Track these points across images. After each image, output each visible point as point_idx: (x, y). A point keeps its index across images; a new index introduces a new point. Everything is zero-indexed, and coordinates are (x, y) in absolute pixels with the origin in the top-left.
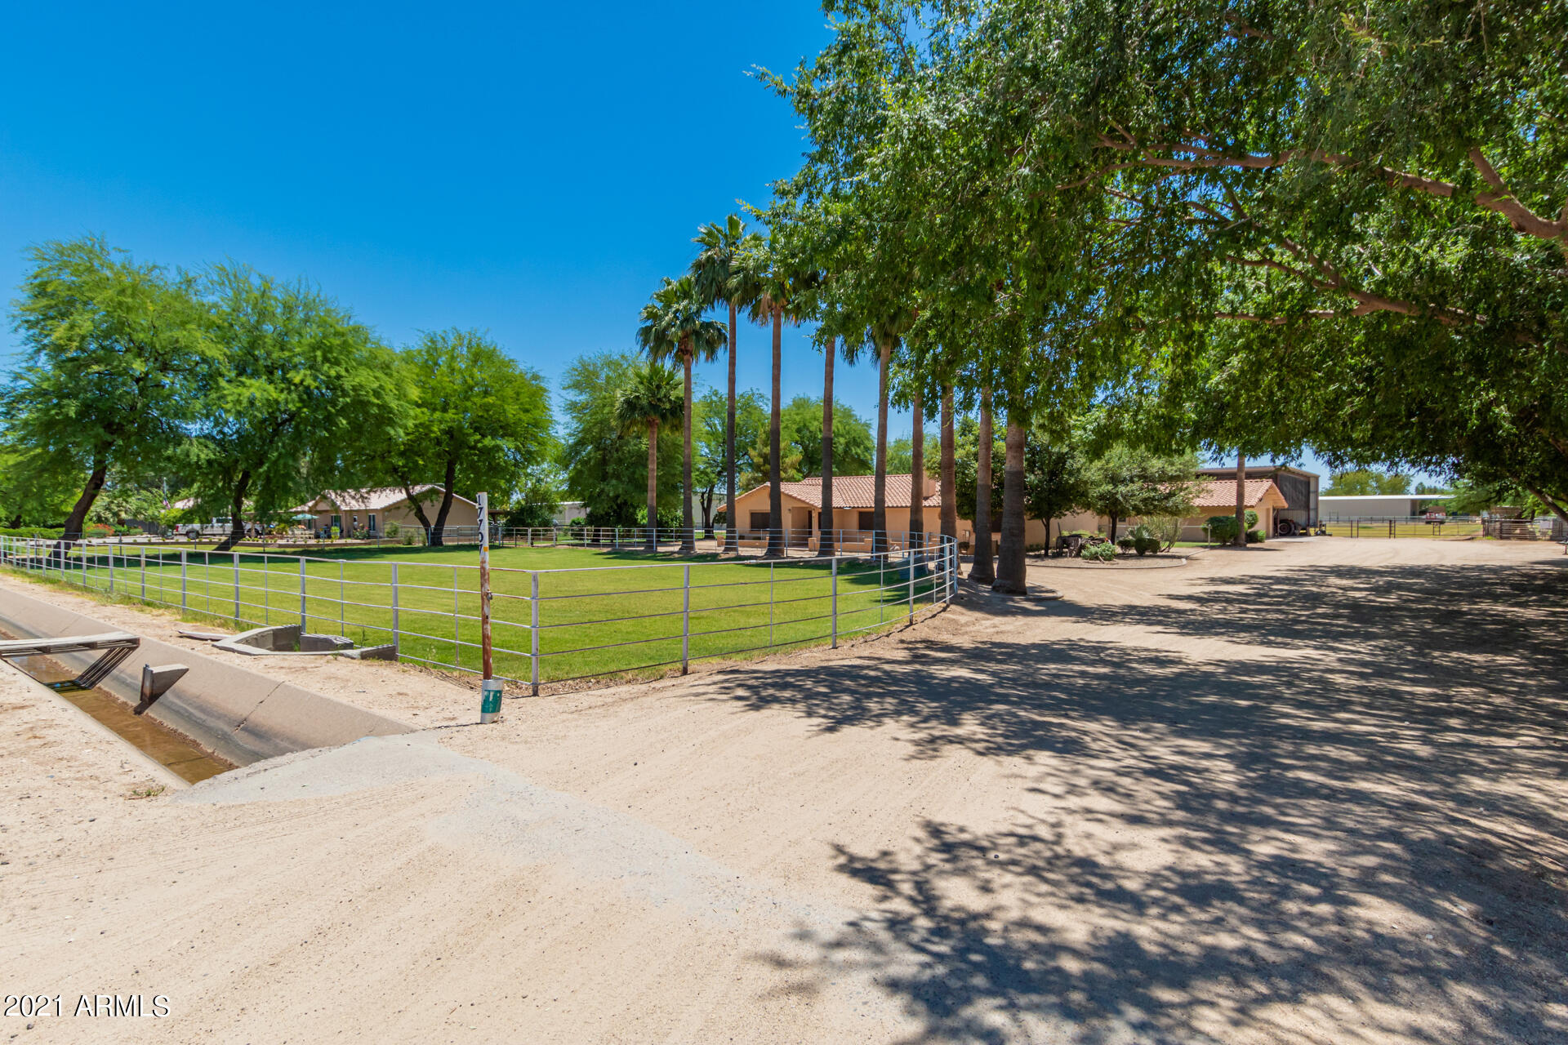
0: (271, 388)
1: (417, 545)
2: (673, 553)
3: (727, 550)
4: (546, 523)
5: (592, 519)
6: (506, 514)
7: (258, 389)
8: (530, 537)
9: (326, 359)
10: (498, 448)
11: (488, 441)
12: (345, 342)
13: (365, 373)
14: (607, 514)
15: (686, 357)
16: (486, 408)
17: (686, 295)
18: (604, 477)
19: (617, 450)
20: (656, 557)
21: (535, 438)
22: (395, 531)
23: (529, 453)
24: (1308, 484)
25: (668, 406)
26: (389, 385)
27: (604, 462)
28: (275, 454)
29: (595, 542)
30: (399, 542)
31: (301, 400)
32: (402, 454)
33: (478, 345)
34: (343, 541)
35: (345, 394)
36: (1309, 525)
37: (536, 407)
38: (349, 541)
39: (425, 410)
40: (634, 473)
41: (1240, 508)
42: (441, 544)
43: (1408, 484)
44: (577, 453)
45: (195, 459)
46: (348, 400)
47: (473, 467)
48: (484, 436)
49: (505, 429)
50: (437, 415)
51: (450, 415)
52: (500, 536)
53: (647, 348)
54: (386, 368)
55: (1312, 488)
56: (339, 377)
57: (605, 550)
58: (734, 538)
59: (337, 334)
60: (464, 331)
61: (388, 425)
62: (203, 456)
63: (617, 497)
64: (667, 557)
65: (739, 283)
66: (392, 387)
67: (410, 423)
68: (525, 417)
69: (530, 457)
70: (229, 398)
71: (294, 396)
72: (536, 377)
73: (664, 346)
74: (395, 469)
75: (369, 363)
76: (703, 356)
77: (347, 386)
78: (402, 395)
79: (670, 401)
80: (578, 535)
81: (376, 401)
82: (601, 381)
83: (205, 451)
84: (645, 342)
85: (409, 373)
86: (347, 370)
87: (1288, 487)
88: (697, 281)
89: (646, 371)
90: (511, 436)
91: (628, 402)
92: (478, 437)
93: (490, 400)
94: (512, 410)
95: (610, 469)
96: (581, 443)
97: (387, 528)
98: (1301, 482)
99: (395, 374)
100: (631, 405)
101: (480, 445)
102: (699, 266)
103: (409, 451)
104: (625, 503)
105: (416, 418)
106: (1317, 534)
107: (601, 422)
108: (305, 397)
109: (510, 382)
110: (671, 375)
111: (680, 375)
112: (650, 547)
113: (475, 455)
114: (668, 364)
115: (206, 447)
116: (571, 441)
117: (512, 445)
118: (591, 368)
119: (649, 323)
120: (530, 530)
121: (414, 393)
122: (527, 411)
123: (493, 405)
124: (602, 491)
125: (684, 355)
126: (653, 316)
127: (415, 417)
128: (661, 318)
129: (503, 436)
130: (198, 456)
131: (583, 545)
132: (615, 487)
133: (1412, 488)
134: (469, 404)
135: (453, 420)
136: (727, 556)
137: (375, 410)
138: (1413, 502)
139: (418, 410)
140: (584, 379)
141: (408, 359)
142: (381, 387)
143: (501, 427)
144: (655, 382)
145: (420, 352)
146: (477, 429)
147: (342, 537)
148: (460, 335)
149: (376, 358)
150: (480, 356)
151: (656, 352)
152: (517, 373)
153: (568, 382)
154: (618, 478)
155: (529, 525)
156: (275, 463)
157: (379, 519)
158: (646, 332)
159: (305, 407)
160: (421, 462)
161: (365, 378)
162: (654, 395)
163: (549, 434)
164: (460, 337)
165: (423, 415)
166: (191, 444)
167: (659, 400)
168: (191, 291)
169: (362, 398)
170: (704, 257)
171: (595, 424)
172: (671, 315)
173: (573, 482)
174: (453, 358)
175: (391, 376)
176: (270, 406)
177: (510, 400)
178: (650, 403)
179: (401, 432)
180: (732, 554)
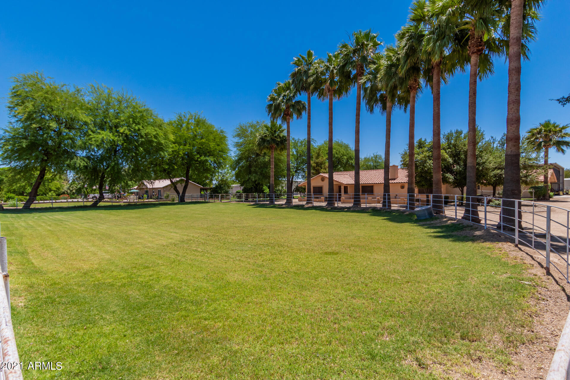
0: (111, 135)
1: (175, 202)
2: (282, 205)
3: (307, 203)
4: (227, 192)
5: (245, 191)
6: (211, 189)
7: (106, 135)
8: (220, 198)
9: (134, 122)
10: (207, 161)
11: (203, 158)
12: (143, 115)
13: (150, 128)
14: (252, 188)
15: (287, 117)
16: (202, 144)
17: (288, 88)
18: (250, 173)
19: (255, 162)
20: (275, 207)
21: (221, 156)
22: (168, 196)
23: (220, 163)
24: (559, 172)
25: (279, 140)
26: (161, 134)
27: (250, 166)
28: (113, 163)
29: (246, 200)
30: (169, 201)
31: (124, 140)
32: (168, 164)
33: (198, 118)
34: (147, 200)
35: (142, 137)
36: (559, 190)
37: (222, 143)
38: (150, 200)
39: (177, 145)
40: (262, 171)
41: (546, 183)
42: (184, 201)
44: (239, 163)
45: (78, 165)
46: (143, 140)
47: (196, 169)
48: (201, 156)
49: (210, 153)
50: (181, 147)
51: (187, 147)
52: (208, 198)
53: (271, 113)
54: (160, 126)
55: (561, 174)
56: (139, 130)
57: (252, 203)
58: (310, 198)
59: (139, 112)
60: (193, 113)
61: (160, 151)
62: (82, 164)
63: (256, 181)
64: (280, 207)
65: (314, 80)
66: (162, 134)
67: (170, 150)
68: (217, 148)
69: (220, 165)
70: (93, 139)
71: (121, 138)
72: (222, 132)
73: (278, 112)
74: (165, 170)
75: (153, 125)
76: (295, 116)
77: (143, 134)
78: (166, 138)
79: (280, 137)
80: (240, 197)
81: (155, 140)
82: (248, 133)
83: (83, 162)
84: (270, 111)
85: (169, 129)
86: (143, 127)
88: (293, 82)
89: (269, 125)
90: (212, 156)
91: (262, 138)
92: (198, 156)
93: (204, 140)
94: (212, 145)
95: (253, 169)
96: (240, 159)
97: (165, 195)
99: (164, 129)
100: (263, 140)
101: (199, 159)
102: (294, 75)
103: (171, 162)
104: (259, 183)
105: (173, 147)
107: (249, 150)
108: (125, 138)
109: (211, 133)
110: (280, 127)
111: (285, 127)
112: (272, 202)
113: (197, 163)
114: (279, 122)
115: (84, 160)
116: (236, 158)
117: (212, 160)
118: (244, 128)
119: (271, 103)
120: (220, 195)
121: (172, 137)
122: (218, 145)
123: (205, 143)
124: (249, 178)
125: (287, 116)
126: (273, 99)
127: (171, 148)
128: (277, 100)
129: (209, 156)
130: (80, 164)
131: (242, 201)
132: (255, 177)
134: (195, 142)
135: (188, 149)
136: (308, 206)
137: (155, 144)
139: (174, 145)
140: (242, 133)
141: (170, 124)
142: (157, 134)
143: (208, 152)
144: (273, 129)
145: (175, 122)
146: (198, 153)
147: (147, 199)
148: (191, 115)
149: (156, 122)
150: (199, 123)
151: (274, 117)
152: (215, 129)
153: (235, 134)
154: (256, 173)
155: (219, 193)
156: (113, 167)
157: (162, 191)
158: (270, 106)
159: (125, 143)
160: (176, 167)
161: (150, 130)
162: (273, 135)
163: (227, 155)
164: (192, 116)
165: (176, 147)
166: (77, 159)
167: (276, 137)
168: (79, 95)
169: (149, 139)
170: (297, 70)
171: (246, 151)
172: (281, 98)
173: (237, 176)
174: (188, 123)
175: (162, 130)
176: (111, 143)
177: (212, 141)
178: (272, 138)
179: (166, 154)
180: (310, 205)
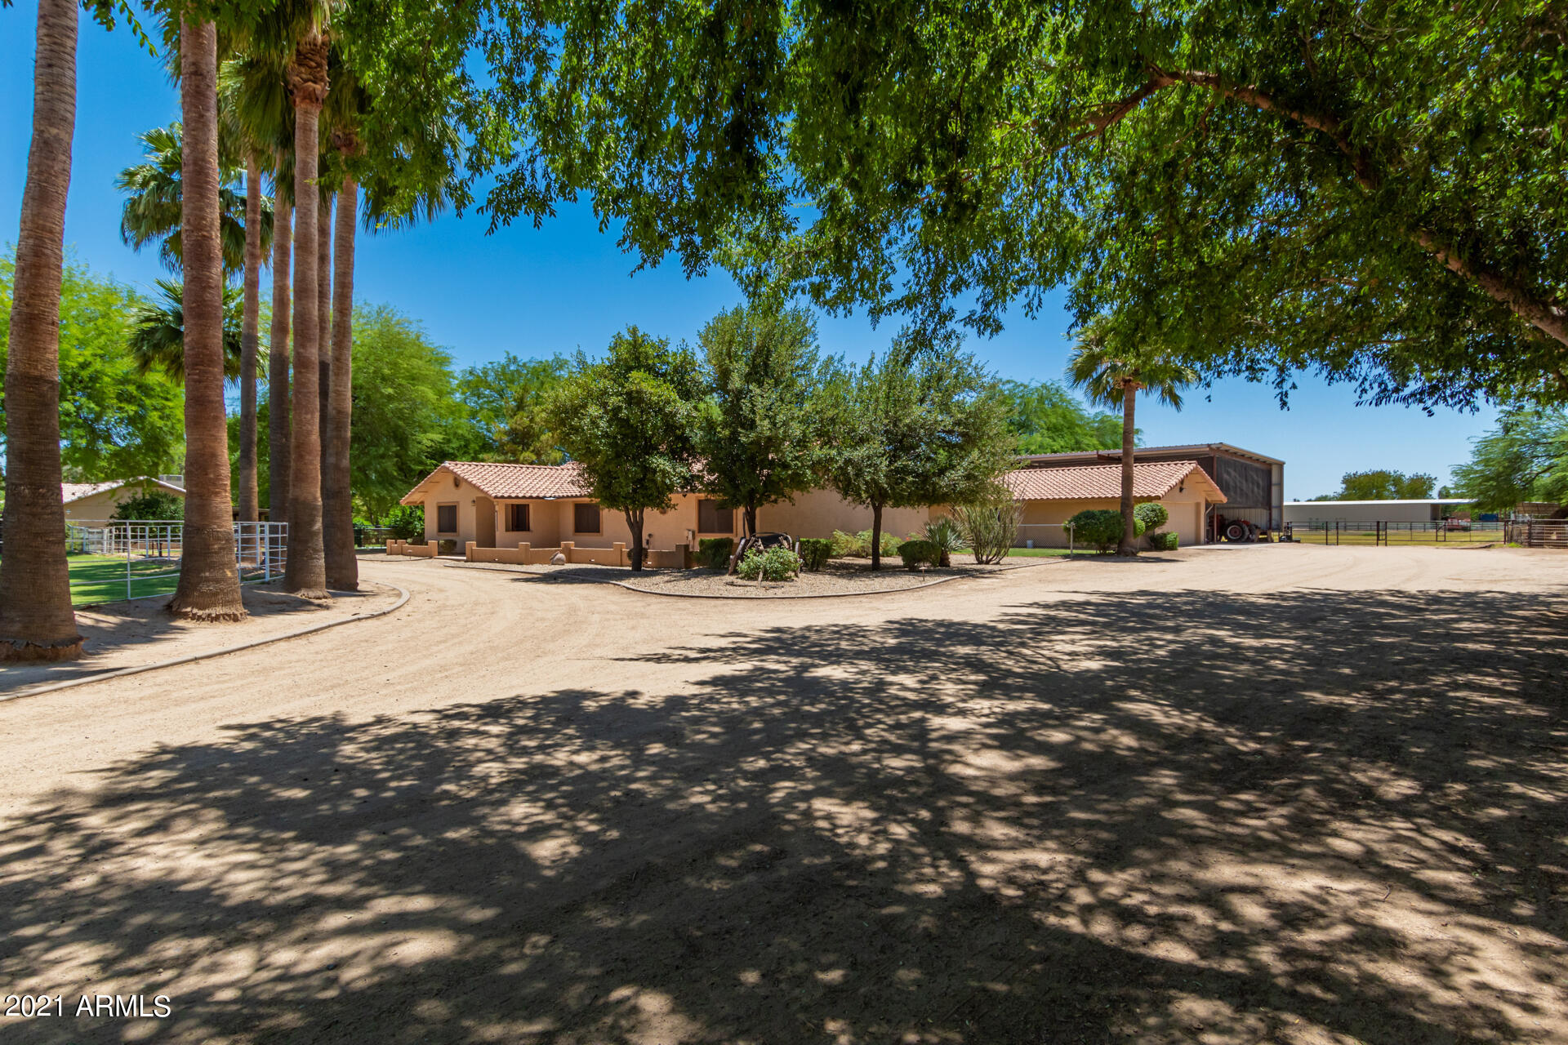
24: (1269, 473)
36: (1270, 528)
41: (1127, 500)
43: (1431, 488)
55: (1275, 479)
87: (1230, 476)
98: (1257, 470)
106: (1281, 541)
133: (1435, 493)
138: (1434, 507)
